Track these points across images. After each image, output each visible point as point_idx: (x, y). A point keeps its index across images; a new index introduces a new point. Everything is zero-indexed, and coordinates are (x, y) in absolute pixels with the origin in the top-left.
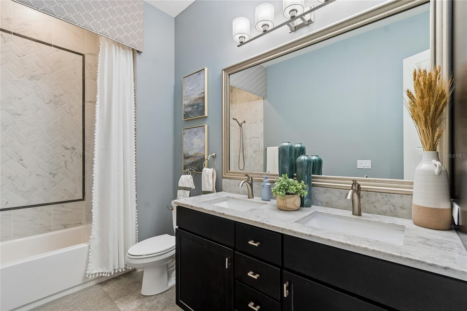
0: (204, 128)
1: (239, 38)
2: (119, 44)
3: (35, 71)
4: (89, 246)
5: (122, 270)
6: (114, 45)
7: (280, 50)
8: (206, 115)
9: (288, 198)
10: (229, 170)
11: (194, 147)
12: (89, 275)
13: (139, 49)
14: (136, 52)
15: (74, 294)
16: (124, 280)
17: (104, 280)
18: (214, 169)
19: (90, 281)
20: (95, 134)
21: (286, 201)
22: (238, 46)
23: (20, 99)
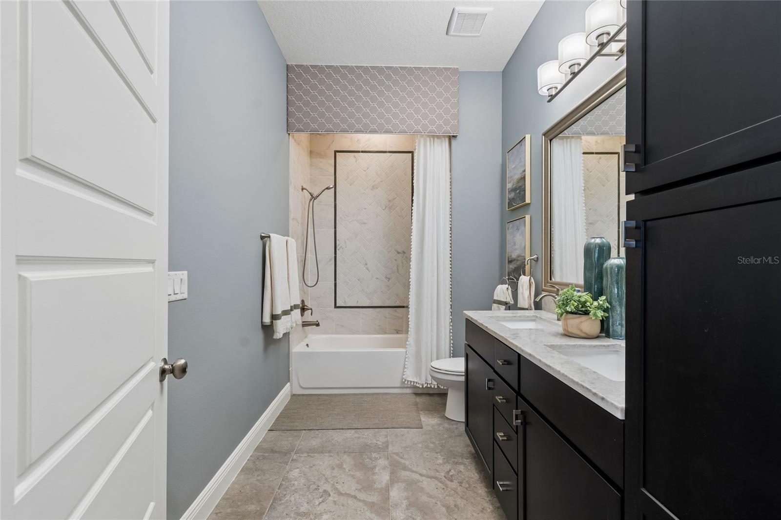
0: (525, 220)
1: (548, 90)
2: (433, 136)
3: (375, 181)
4: (406, 352)
5: (434, 387)
6: (428, 139)
7: (601, 93)
8: (528, 201)
9: (570, 319)
10: (551, 280)
11: (516, 247)
12: (405, 380)
13: (454, 134)
14: (451, 138)
15: (394, 394)
16: (437, 399)
17: (420, 392)
18: (532, 278)
19: (407, 387)
20: (411, 237)
21: (568, 322)
22: (549, 101)
23: (366, 209)
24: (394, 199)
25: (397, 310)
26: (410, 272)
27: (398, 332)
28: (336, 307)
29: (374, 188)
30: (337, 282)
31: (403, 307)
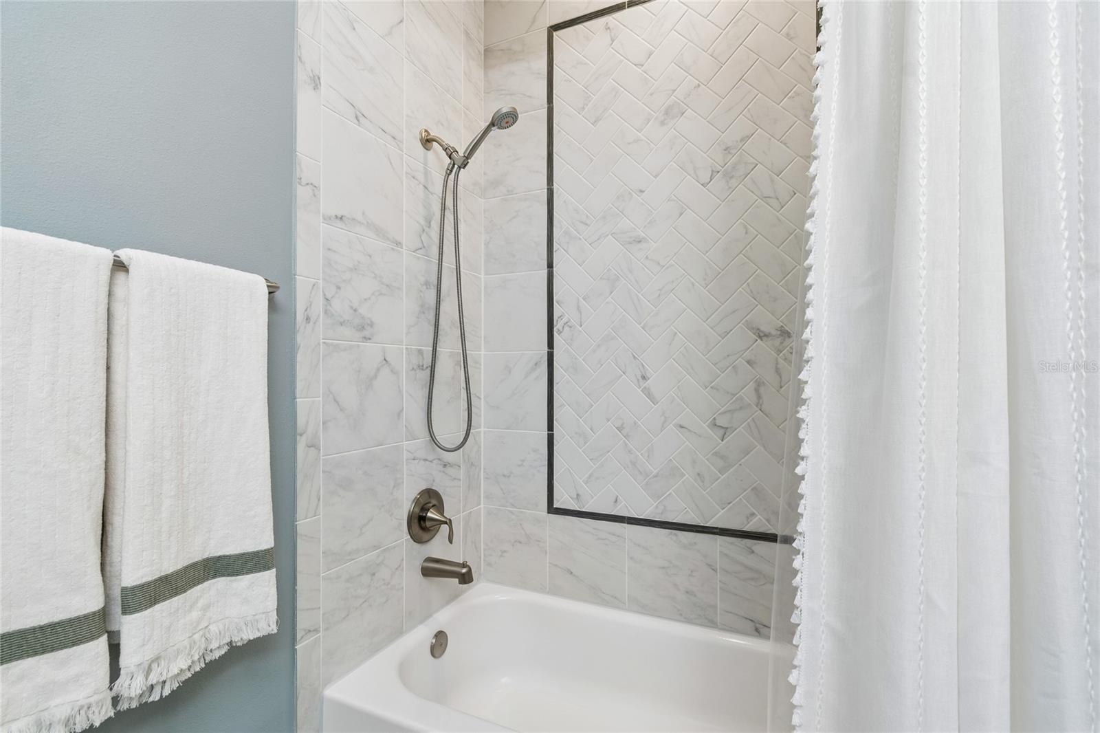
3: (675, 91)
23: (642, 191)
24: (744, 139)
25: (754, 548)
26: (799, 423)
27: (759, 630)
28: (552, 509)
29: (670, 113)
30: (555, 432)
31: (771, 538)
